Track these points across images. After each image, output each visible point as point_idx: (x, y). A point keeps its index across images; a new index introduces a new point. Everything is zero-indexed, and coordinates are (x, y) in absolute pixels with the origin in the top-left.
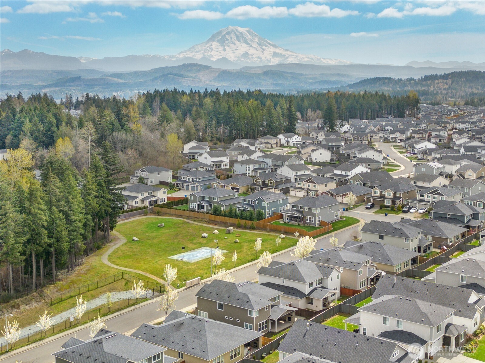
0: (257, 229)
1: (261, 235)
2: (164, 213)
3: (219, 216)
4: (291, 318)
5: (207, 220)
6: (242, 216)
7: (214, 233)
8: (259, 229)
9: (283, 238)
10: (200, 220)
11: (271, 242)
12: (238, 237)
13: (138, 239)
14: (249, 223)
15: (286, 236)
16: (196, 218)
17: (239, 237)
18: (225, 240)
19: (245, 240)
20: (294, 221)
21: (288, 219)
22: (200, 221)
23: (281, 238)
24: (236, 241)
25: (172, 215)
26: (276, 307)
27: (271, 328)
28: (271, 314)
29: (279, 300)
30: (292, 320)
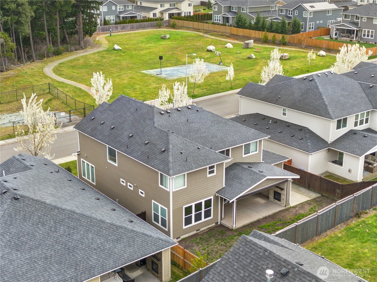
0: (289, 45)
1: (291, 52)
2: (181, 27)
3: (242, 29)
4: (280, 194)
5: (227, 35)
6: (272, 28)
7: (226, 47)
8: (292, 45)
9: (323, 56)
10: (220, 34)
11: (302, 59)
12: (257, 52)
13: (120, 48)
14: (279, 37)
15: (328, 54)
16: (215, 31)
17: (259, 52)
18: (236, 56)
19: (264, 56)
20: (345, 37)
21: (336, 34)
22: (218, 36)
23: (319, 56)
24: (250, 57)
25: (188, 28)
26: (246, 166)
27: (223, 217)
28: (224, 186)
29: (256, 151)
30: (283, 199)
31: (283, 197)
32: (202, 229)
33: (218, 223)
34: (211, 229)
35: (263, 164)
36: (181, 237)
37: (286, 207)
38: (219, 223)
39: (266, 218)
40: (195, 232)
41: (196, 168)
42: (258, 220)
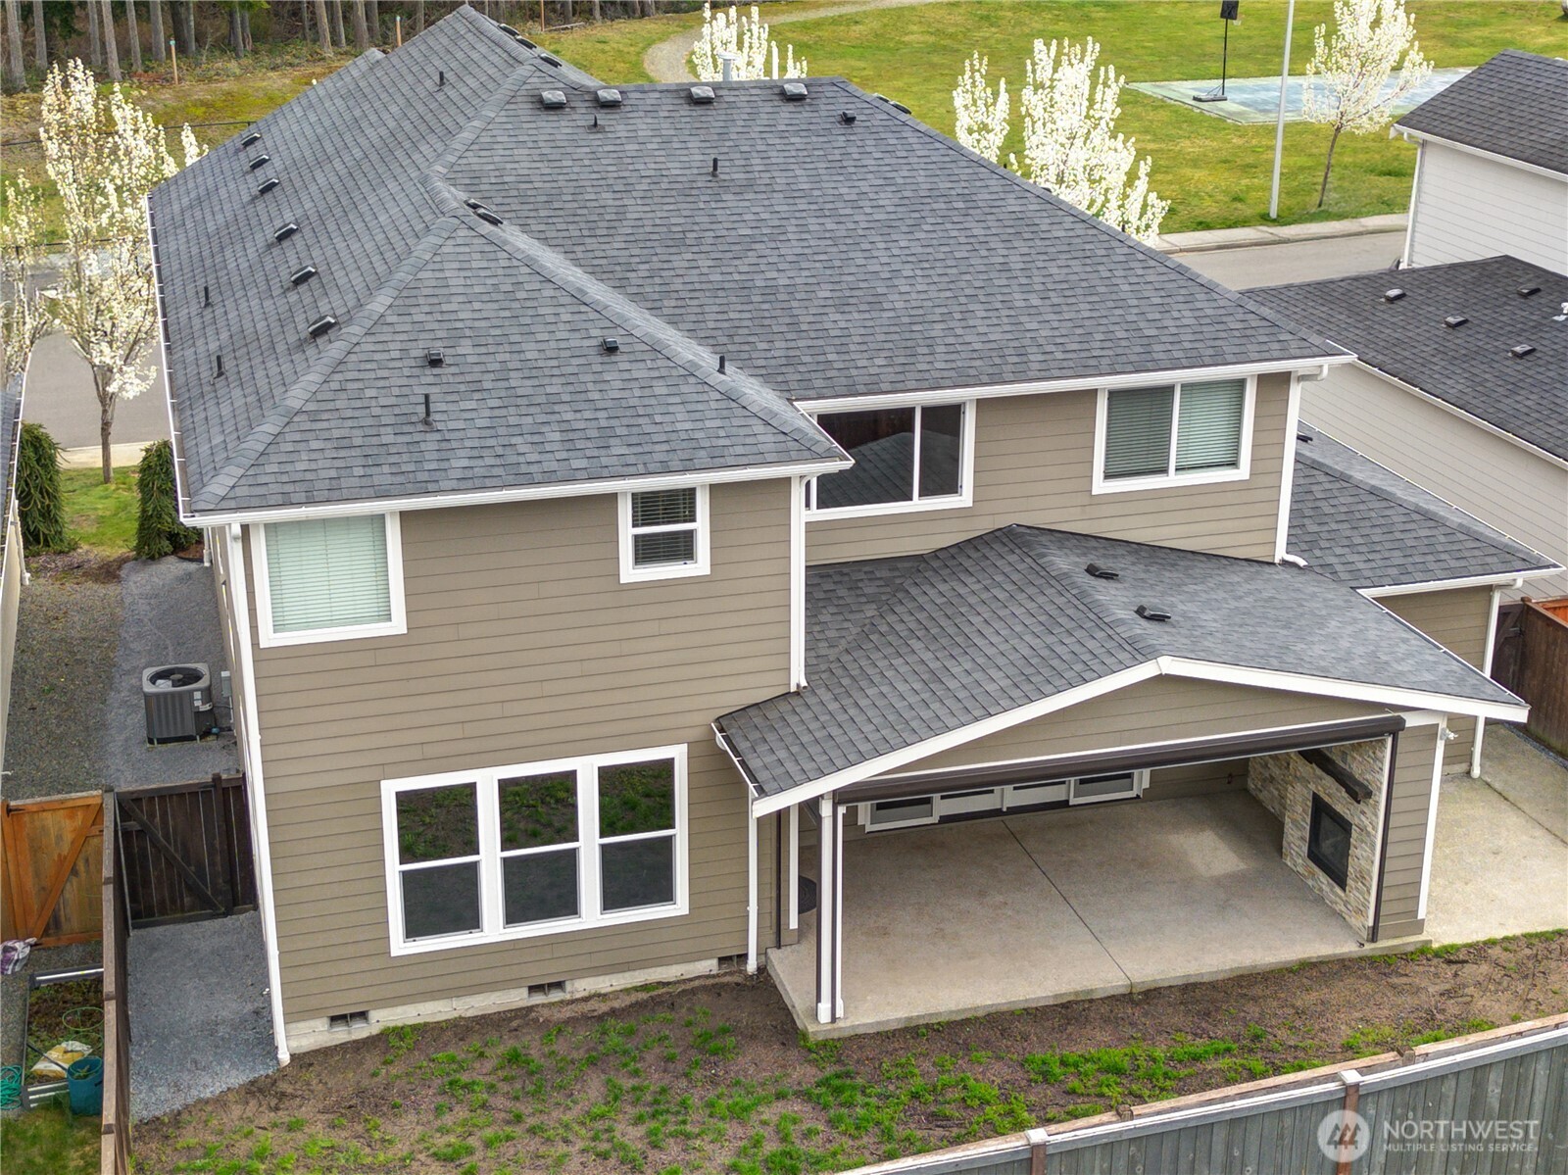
4: (1343, 831)
26: (1062, 562)
27: (794, 924)
28: (798, 677)
29: (1233, 464)
30: (1363, 877)
31: (1365, 857)
32: (581, 987)
33: (743, 957)
34: (657, 1000)
35: (1285, 575)
36: (375, 1015)
37: (1383, 944)
38: (752, 966)
39: (1148, 997)
40: (517, 998)
41: (467, 484)
42: (1066, 1006)
